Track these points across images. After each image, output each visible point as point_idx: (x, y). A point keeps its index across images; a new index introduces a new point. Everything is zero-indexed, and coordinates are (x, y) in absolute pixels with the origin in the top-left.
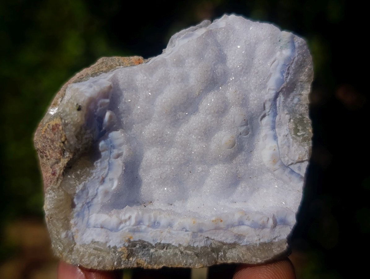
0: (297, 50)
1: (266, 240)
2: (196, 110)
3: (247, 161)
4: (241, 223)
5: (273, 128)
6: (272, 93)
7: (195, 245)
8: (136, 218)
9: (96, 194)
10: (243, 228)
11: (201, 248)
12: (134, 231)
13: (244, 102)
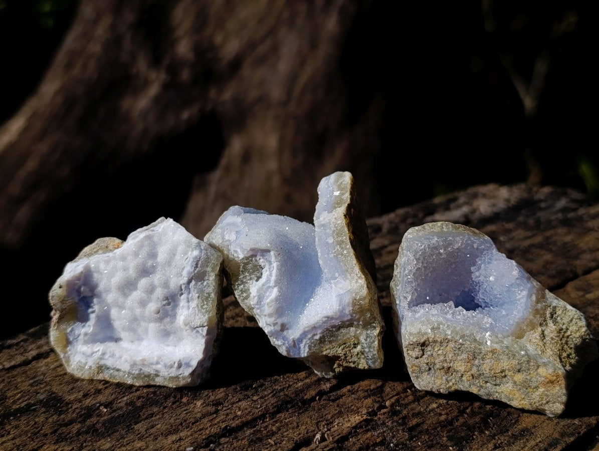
0: (203, 251)
1: (173, 375)
2: (136, 289)
3: (172, 322)
4: (157, 363)
5: (188, 302)
6: (185, 280)
7: (133, 372)
8: (102, 351)
9: (80, 334)
10: (159, 367)
11: (137, 374)
12: (101, 359)
13: (166, 285)
